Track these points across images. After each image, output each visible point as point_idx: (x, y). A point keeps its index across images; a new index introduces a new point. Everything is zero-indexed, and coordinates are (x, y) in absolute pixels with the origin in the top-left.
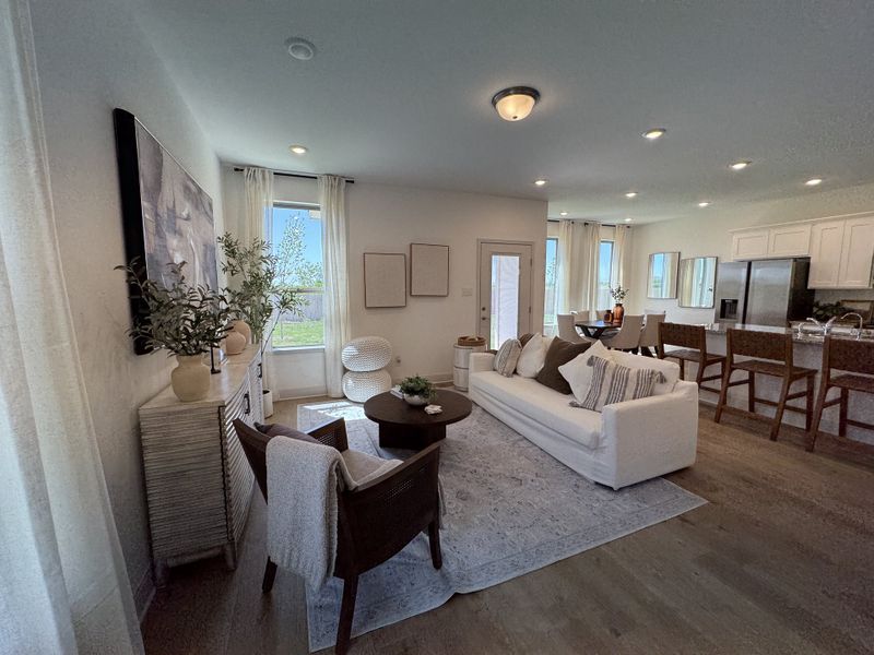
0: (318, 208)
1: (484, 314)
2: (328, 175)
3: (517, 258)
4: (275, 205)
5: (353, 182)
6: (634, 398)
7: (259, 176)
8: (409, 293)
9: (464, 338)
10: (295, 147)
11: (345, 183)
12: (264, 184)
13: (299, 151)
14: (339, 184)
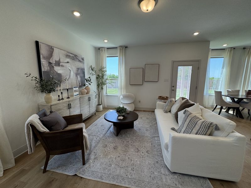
0: (117, 56)
1: (173, 88)
2: (120, 46)
3: (191, 67)
4: (107, 57)
5: (127, 47)
6: (196, 134)
7: (103, 50)
8: (144, 80)
9: (161, 97)
10: (105, 40)
11: (125, 48)
12: (105, 52)
13: (106, 41)
14: (123, 48)
